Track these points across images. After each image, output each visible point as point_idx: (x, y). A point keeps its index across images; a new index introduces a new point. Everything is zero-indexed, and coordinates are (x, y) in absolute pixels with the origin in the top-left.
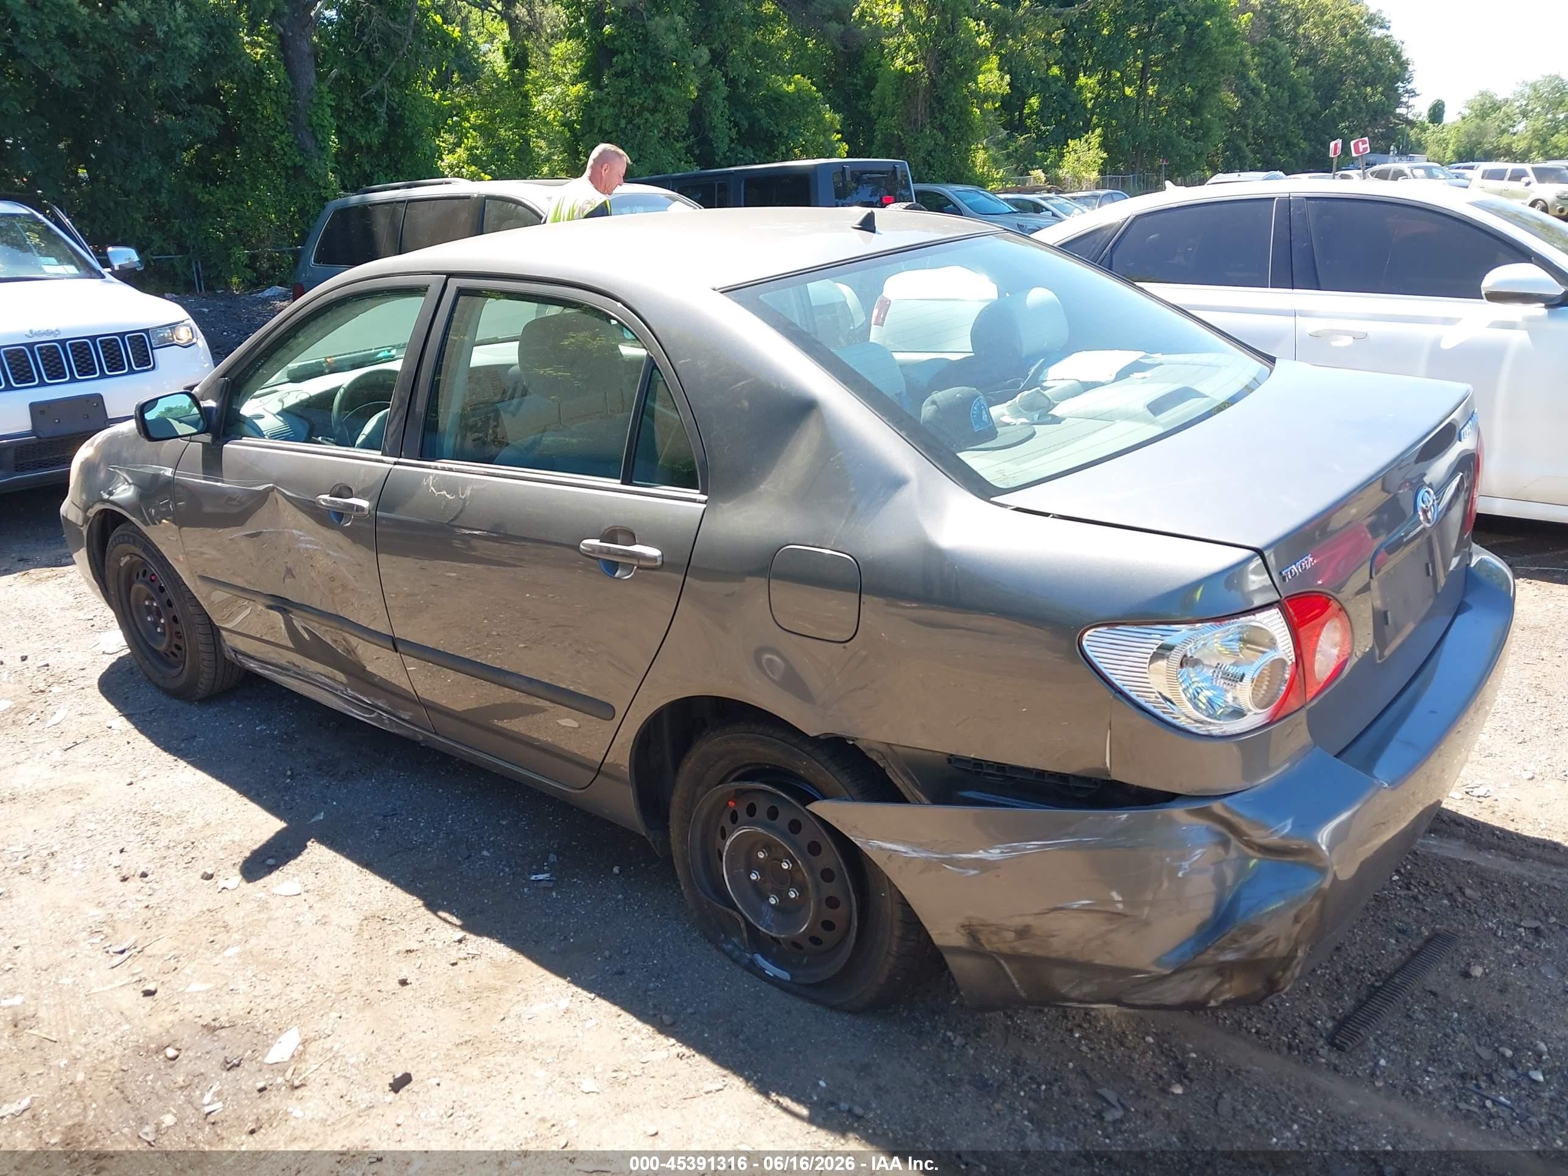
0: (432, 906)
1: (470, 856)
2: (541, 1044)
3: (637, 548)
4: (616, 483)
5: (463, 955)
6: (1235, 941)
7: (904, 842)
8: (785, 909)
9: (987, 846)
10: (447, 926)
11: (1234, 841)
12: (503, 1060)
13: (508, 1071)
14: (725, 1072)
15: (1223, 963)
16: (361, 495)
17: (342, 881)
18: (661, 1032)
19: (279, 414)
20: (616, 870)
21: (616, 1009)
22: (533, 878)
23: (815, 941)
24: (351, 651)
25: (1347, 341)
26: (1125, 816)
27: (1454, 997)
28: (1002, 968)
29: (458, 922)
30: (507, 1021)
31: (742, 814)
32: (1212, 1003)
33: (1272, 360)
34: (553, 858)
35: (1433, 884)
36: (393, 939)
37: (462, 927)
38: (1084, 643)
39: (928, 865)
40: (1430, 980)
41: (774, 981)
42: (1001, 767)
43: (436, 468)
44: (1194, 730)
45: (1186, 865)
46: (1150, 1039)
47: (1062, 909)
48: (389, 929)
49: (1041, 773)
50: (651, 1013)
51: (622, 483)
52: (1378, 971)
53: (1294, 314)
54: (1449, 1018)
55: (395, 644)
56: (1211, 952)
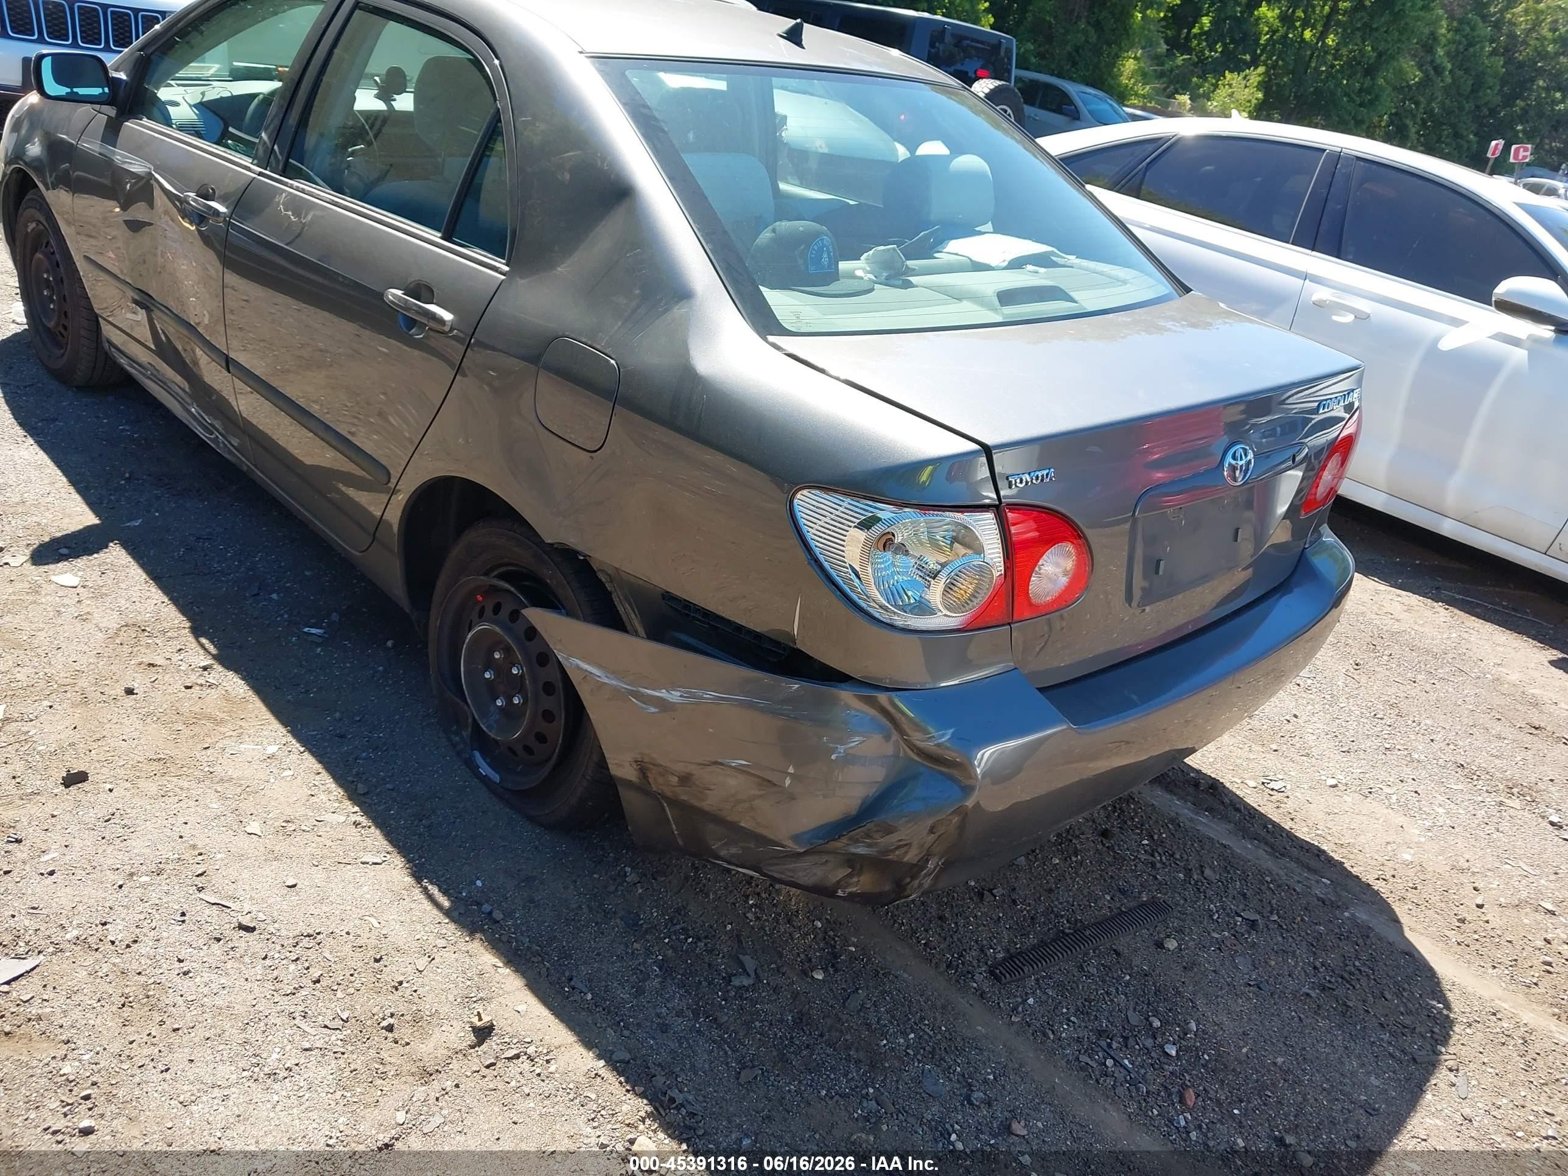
0: (197, 631)
1: (258, 594)
2: (230, 780)
3: (432, 307)
4: (435, 236)
5: (201, 681)
6: (868, 836)
7: (599, 666)
8: (510, 714)
9: (671, 686)
10: (202, 652)
11: (895, 736)
12: (186, 785)
13: (185, 795)
14: (390, 849)
15: (854, 854)
16: (223, 200)
17: (123, 586)
18: (350, 799)
19: (195, 106)
20: (390, 643)
21: (318, 767)
22: (306, 630)
23: (528, 749)
24: (196, 363)
25: (1349, 318)
26: (797, 686)
27: (1137, 961)
28: (664, 810)
29: (213, 650)
30: (209, 752)
31: (489, 612)
32: (840, 893)
33: (1188, 290)
34: (335, 617)
35: (1178, 856)
36: (143, 650)
37: (214, 657)
38: (796, 501)
39: (616, 693)
40: (1123, 942)
41: (485, 780)
42: (707, 614)
43: (291, 187)
44: (877, 615)
45: (841, 749)
46: (819, 925)
47: (721, 764)
48: (144, 640)
49: (739, 628)
50: (350, 779)
51: (442, 238)
52: (1076, 920)
53: (1305, 276)
54: (1119, 979)
55: (229, 363)
56: (844, 840)
